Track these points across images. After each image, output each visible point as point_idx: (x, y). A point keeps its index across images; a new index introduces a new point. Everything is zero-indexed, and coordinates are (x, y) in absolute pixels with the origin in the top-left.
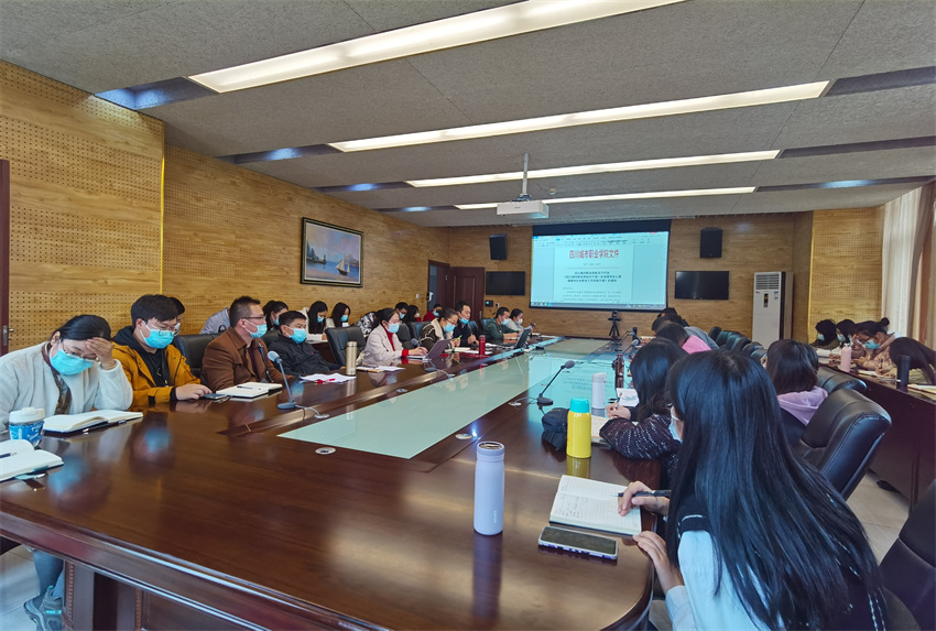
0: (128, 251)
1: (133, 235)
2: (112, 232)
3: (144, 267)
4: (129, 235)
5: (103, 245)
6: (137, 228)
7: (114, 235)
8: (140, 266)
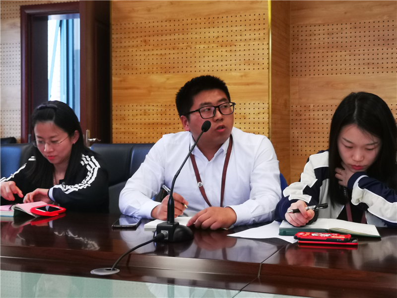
0: (228, 49)
1: (234, 29)
2: (212, 30)
3: (247, 67)
4: (229, 29)
5: (202, 46)
6: (238, 19)
7: (213, 33)
8: (242, 67)
